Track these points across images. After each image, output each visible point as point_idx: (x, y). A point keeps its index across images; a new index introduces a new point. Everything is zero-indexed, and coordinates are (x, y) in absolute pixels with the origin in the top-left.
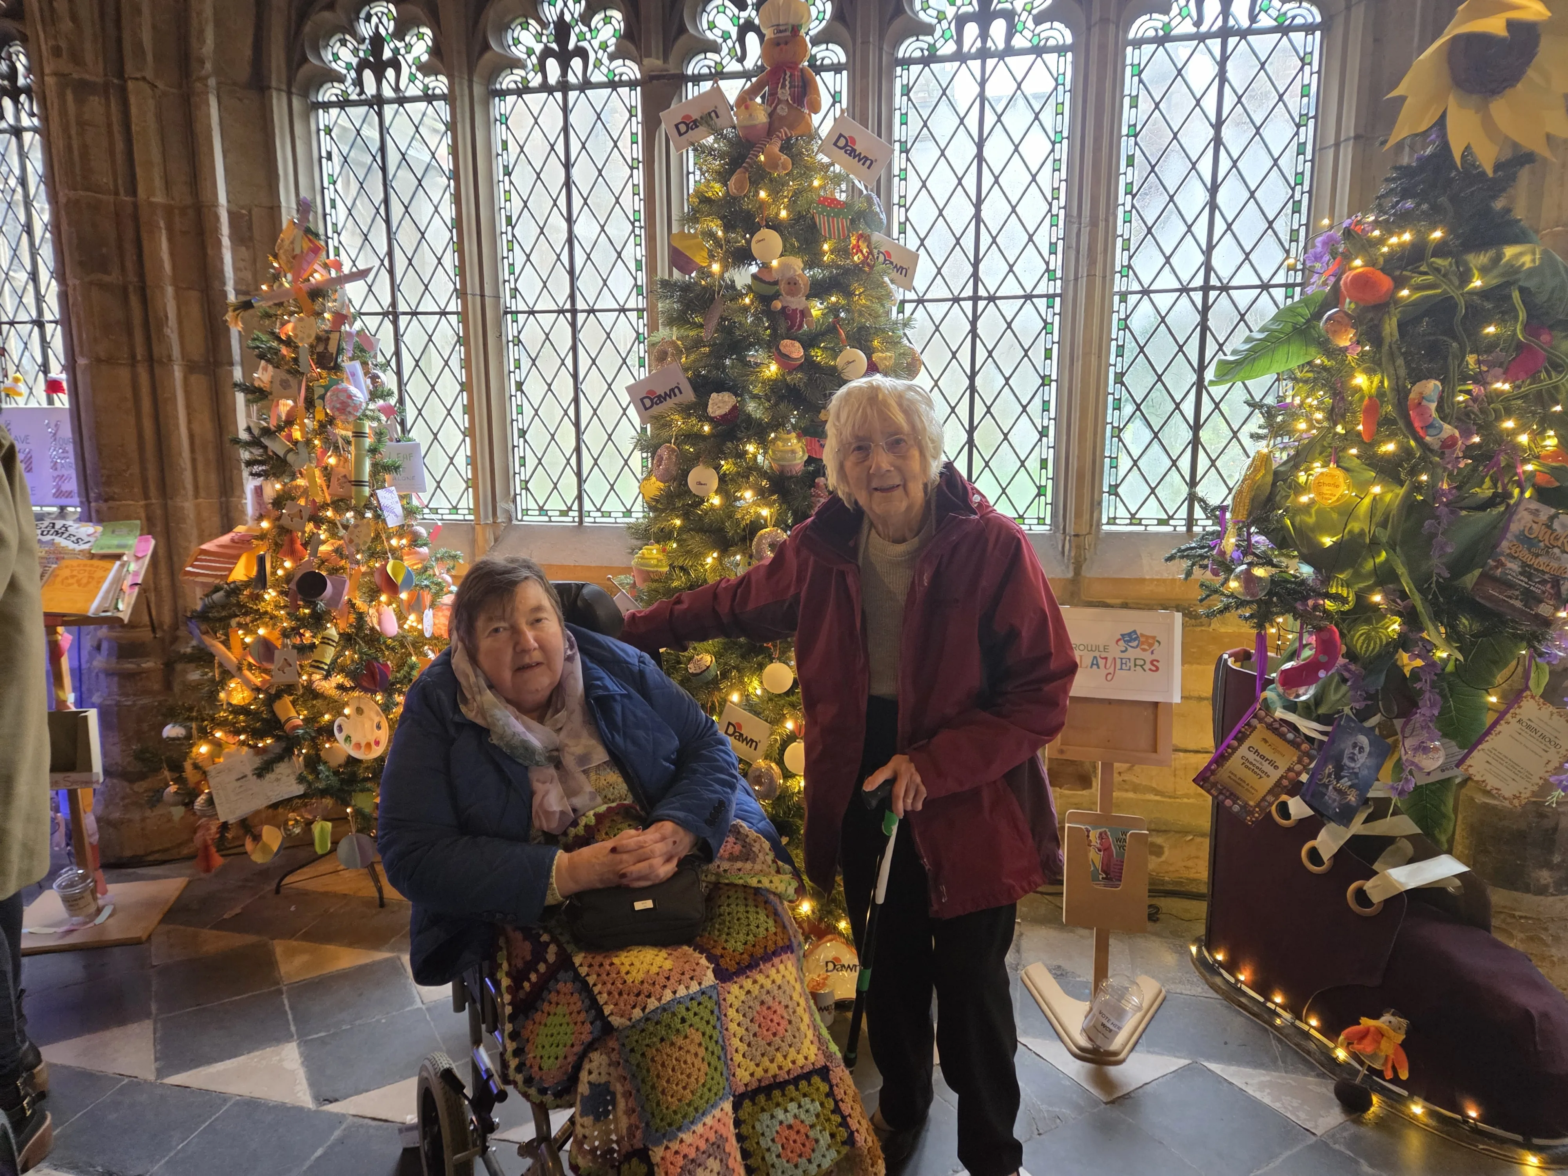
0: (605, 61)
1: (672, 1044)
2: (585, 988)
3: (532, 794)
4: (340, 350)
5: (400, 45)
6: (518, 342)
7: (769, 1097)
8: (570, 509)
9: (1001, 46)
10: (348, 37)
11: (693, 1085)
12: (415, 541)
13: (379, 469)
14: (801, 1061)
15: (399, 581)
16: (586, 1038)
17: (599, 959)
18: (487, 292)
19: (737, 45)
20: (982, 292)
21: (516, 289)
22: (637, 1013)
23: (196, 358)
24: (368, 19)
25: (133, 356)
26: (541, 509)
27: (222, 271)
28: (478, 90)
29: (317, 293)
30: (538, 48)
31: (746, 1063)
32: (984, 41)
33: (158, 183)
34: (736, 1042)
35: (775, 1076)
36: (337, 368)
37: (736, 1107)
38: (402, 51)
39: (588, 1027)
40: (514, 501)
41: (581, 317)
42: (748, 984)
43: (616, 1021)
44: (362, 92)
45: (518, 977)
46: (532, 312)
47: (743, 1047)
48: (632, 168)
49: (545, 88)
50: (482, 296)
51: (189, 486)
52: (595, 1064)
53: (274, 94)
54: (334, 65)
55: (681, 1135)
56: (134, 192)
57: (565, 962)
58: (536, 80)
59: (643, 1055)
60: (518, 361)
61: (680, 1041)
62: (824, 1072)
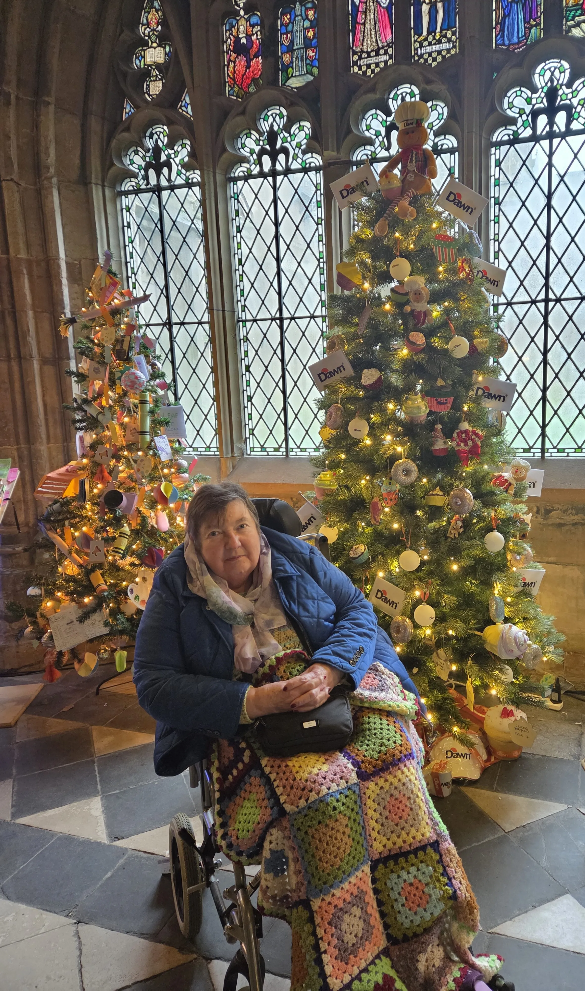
0: (300, 155)
1: (327, 826)
2: (268, 782)
3: (234, 646)
4: (130, 348)
5: (171, 152)
6: (246, 340)
7: (396, 863)
8: (280, 447)
9: (563, 129)
10: (139, 149)
11: (341, 855)
12: (180, 469)
13: (156, 423)
14: (419, 837)
15: (168, 496)
16: (267, 818)
17: (278, 762)
18: (227, 308)
19: (385, 140)
20: (551, 296)
21: (245, 306)
22: (302, 803)
23: (48, 356)
24: (151, 137)
25: (9, 356)
26: (262, 447)
27: (62, 301)
28: (219, 178)
29: (116, 312)
30: (257, 149)
31: (380, 837)
32: (551, 127)
33: (22, 245)
34: (373, 823)
35: (400, 848)
36: (128, 360)
37: (373, 869)
38: (173, 156)
39: (269, 811)
40: (245, 442)
41: (286, 322)
42: (381, 782)
43: (288, 807)
44: (148, 183)
45: (224, 771)
46: (255, 320)
47: (378, 827)
48: (317, 224)
49: (262, 175)
50: (223, 311)
51: (44, 436)
52: (273, 838)
53: (94, 187)
54: (131, 167)
55: (333, 891)
56: (7, 252)
57: (255, 764)
58: (256, 170)
59: (306, 833)
60: (246, 353)
61: (332, 824)
62: (435, 845)
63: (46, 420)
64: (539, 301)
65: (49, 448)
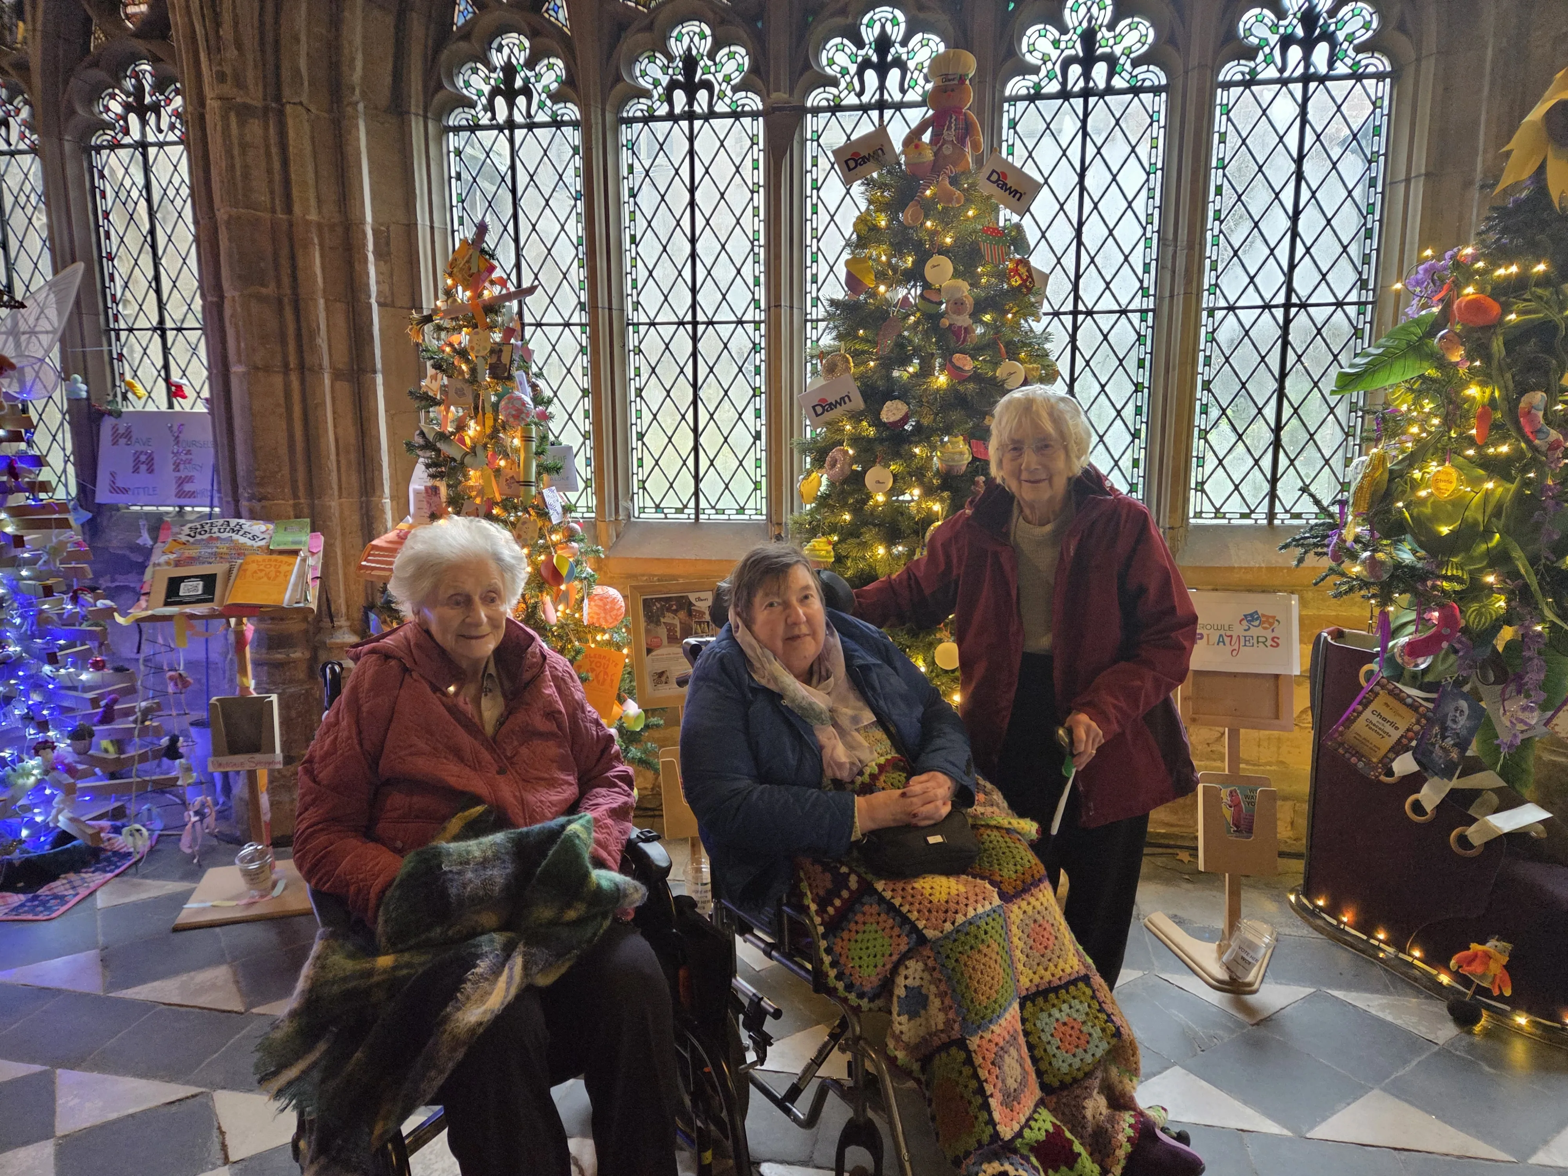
0: (729, 92)
1: (979, 951)
2: (892, 909)
3: (821, 748)
4: (512, 361)
5: (530, 74)
6: (639, 351)
7: (1046, 1000)
8: (685, 507)
9: (1102, 85)
10: (479, 65)
11: (996, 987)
12: (571, 536)
13: (544, 469)
14: (1068, 970)
15: (564, 572)
16: (904, 948)
17: (900, 885)
18: (615, 306)
19: (856, 81)
20: (1081, 307)
21: (638, 303)
22: (948, 927)
23: (340, 366)
24: (500, 49)
25: (286, 365)
26: (657, 507)
27: (368, 285)
28: (609, 117)
29: (492, 308)
30: (665, 80)
31: (1027, 971)
32: (1087, 81)
33: (313, 202)
34: (1018, 953)
35: (1050, 982)
36: (510, 378)
37: (1022, 1007)
38: (533, 80)
39: (905, 939)
40: (632, 500)
41: (701, 328)
42: (1024, 904)
43: (930, 933)
44: (494, 117)
45: (823, 903)
46: (653, 324)
47: (1023, 958)
48: (752, 192)
49: (671, 117)
50: (610, 309)
51: (335, 487)
52: (910, 972)
53: (413, 118)
54: (465, 91)
55: (992, 1027)
56: (288, 208)
57: (867, 889)
58: (663, 110)
59: (957, 961)
60: (638, 369)
61: (985, 950)
62: (1086, 979)
63: (338, 462)
64: (1065, 313)
65: (341, 505)
